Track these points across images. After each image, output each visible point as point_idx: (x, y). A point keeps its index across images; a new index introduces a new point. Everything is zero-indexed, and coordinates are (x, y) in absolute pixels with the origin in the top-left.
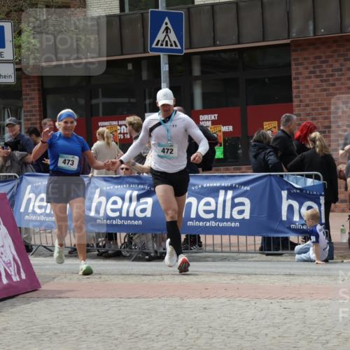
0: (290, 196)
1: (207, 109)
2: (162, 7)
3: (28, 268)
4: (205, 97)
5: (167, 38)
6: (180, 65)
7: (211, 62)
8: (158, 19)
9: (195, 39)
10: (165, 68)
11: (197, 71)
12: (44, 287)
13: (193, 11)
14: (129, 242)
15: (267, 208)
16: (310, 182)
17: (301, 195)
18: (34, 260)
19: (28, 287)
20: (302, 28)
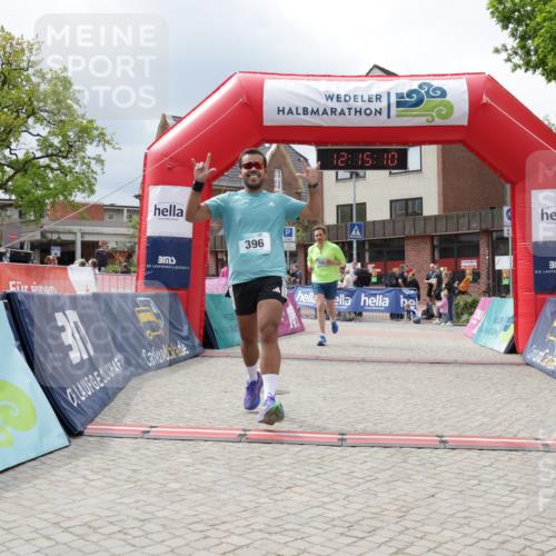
0: (404, 297)
1: (371, 262)
2: (354, 221)
3: (301, 323)
4: (370, 258)
5: (356, 234)
6: (361, 244)
7: (373, 244)
8: (353, 226)
9: (367, 234)
10: (355, 245)
11: (367, 247)
12: (307, 330)
13: (366, 224)
14: (339, 314)
15: (396, 302)
16: (412, 292)
17: (408, 297)
18: (303, 320)
19: (301, 329)
20: (409, 231)
